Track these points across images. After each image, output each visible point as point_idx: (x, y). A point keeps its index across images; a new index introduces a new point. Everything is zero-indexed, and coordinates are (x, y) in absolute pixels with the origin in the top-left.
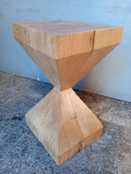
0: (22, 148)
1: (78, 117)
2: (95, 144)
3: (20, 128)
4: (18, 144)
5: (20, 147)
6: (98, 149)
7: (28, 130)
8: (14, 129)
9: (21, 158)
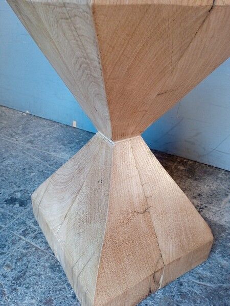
0: (14, 272)
1: (151, 210)
2: (190, 278)
3: (19, 224)
4: (7, 262)
5: (9, 270)
6: (198, 292)
7: (35, 231)
8: (5, 225)
9: (8, 297)
